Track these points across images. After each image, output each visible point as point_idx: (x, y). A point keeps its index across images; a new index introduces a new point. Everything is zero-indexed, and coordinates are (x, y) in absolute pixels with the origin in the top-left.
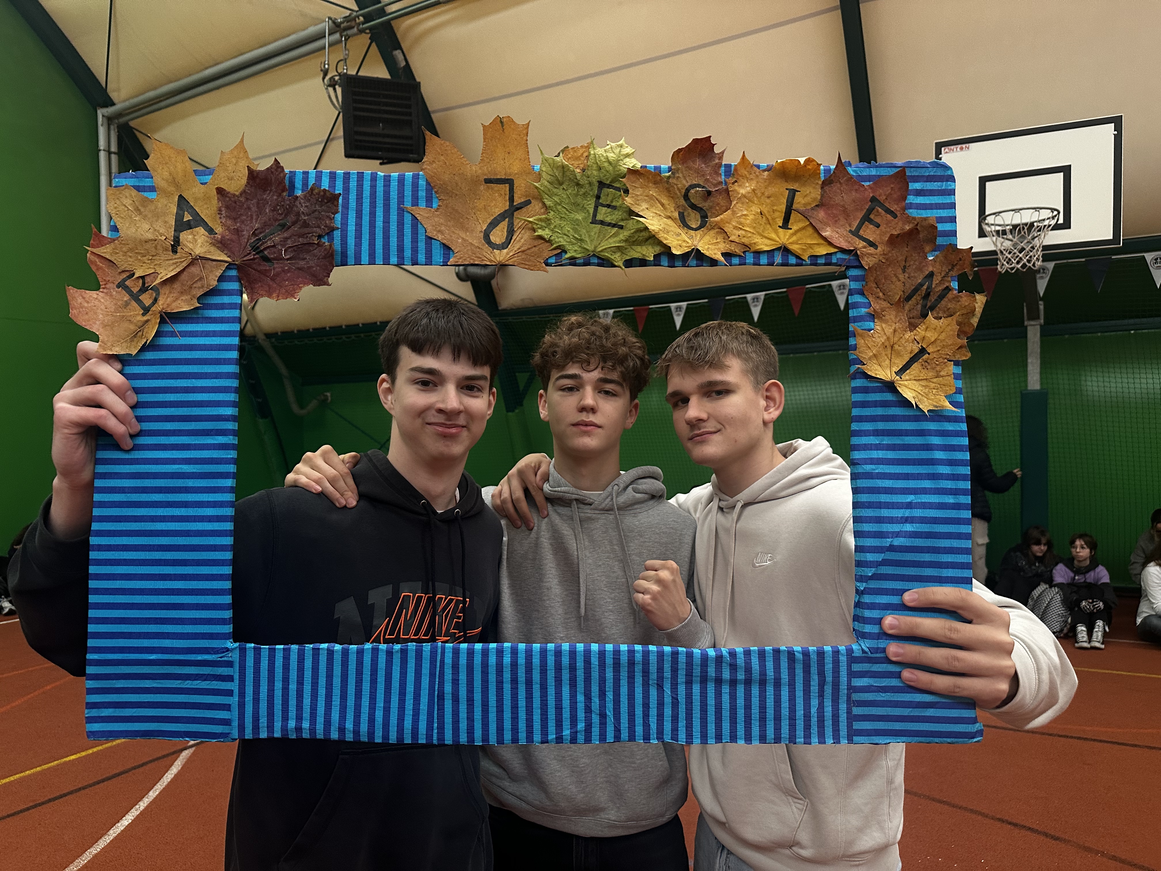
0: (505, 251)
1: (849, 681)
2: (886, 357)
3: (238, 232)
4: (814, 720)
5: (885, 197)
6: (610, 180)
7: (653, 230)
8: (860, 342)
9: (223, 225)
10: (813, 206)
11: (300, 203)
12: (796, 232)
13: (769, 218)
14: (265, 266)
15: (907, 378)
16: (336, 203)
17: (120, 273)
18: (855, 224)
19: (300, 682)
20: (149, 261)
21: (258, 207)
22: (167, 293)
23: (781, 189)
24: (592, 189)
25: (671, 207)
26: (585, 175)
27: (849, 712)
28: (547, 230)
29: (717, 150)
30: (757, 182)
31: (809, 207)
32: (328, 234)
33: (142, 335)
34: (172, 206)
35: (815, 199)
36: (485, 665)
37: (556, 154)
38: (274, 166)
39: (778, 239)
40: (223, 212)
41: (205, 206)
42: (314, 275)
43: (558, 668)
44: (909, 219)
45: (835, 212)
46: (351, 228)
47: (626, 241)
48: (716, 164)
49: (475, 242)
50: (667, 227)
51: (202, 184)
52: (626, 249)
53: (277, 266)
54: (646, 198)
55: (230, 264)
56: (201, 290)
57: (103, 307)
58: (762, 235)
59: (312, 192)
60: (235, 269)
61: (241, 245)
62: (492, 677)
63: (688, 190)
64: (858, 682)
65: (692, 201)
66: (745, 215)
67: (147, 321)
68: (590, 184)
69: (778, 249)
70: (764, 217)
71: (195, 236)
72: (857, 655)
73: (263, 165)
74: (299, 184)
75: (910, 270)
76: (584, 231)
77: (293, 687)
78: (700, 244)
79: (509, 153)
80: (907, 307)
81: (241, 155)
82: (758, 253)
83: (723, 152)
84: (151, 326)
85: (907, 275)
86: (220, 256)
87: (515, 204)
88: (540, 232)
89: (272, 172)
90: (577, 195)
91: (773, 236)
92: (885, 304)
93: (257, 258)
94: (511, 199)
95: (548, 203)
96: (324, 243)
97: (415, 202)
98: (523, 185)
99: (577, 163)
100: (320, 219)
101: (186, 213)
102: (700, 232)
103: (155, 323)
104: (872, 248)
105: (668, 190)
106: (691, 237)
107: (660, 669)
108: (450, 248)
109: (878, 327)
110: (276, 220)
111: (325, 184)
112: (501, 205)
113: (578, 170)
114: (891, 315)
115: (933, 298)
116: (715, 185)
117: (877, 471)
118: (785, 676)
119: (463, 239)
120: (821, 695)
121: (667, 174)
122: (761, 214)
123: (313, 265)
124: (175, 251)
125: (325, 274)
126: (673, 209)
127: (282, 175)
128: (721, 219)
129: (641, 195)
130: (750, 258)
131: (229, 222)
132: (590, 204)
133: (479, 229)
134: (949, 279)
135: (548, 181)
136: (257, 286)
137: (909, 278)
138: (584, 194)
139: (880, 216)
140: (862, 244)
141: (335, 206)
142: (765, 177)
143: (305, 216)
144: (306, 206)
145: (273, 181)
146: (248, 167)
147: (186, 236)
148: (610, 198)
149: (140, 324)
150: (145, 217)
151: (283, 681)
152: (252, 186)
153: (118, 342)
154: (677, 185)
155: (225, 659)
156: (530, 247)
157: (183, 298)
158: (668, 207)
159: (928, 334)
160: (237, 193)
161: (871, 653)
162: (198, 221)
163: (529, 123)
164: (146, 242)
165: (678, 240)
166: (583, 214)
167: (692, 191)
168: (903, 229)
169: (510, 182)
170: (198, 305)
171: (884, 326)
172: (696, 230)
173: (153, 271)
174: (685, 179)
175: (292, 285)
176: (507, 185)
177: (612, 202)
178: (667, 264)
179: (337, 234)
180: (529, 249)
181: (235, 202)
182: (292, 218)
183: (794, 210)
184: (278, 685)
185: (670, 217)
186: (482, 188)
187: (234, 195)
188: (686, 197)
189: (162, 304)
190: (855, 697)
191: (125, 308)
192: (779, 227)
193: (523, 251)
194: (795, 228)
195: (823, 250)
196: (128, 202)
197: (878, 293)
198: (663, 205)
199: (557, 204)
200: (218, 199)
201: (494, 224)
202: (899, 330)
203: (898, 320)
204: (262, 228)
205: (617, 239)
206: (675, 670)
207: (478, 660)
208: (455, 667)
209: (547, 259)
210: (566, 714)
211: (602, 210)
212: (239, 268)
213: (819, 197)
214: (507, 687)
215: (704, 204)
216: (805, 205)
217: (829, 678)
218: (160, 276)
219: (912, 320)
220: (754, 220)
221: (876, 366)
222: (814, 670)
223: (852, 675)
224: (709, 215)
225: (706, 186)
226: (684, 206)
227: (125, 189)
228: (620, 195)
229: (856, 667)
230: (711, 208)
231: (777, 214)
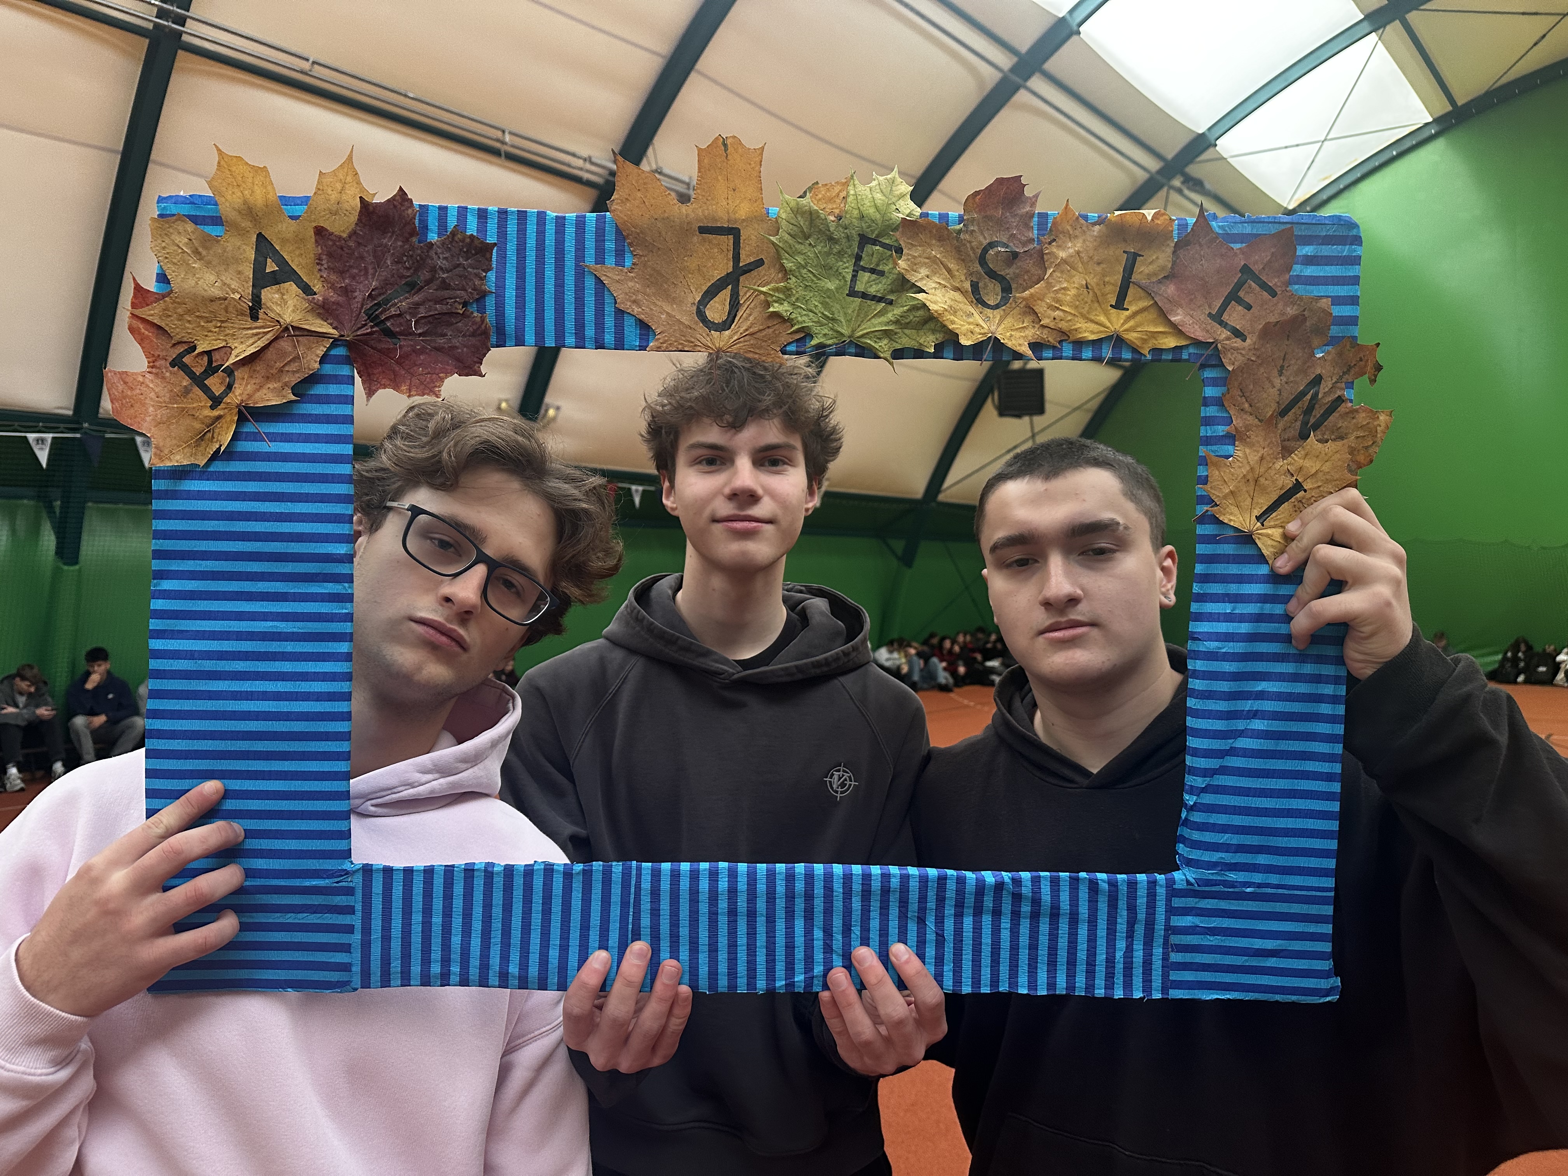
0: (727, 333)
1: (1168, 920)
2: (1247, 496)
3: (346, 291)
4: (1119, 967)
5: (1261, 267)
6: (876, 232)
7: (936, 311)
8: (1214, 474)
9: (325, 281)
10: (1160, 277)
11: (436, 254)
12: (1135, 314)
13: (1099, 293)
14: (387, 343)
15: (1272, 523)
16: (488, 255)
17: (174, 345)
18: (1218, 304)
19: (447, 914)
20: (217, 330)
21: (375, 257)
22: (246, 377)
23: (1117, 254)
24: (850, 246)
25: (960, 274)
26: (841, 226)
27: (1165, 958)
28: (786, 304)
29: (1028, 192)
30: (1084, 241)
31: (1154, 279)
32: (477, 300)
33: (213, 437)
34: (248, 249)
35: (1163, 268)
36: (694, 892)
37: (801, 193)
38: (398, 198)
39: (1108, 324)
40: (324, 262)
41: (297, 253)
42: (458, 360)
43: (790, 896)
44: (1293, 299)
45: (1190, 287)
46: (510, 293)
47: (897, 322)
48: (1027, 213)
49: (685, 320)
50: (955, 306)
51: (291, 217)
52: (896, 333)
53: (405, 342)
54: (927, 261)
55: (336, 340)
56: (298, 375)
57: (152, 395)
58: (1087, 318)
59: (453, 239)
60: (344, 346)
61: (352, 311)
62: (704, 908)
63: (985, 250)
64: (1179, 921)
65: (990, 265)
66: (1064, 289)
67: (219, 418)
68: (848, 238)
69: (1109, 338)
70: (1091, 293)
71: (283, 294)
72: (1180, 887)
73: (381, 195)
74: (433, 224)
75: (1289, 372)
76: (838, 307)
77: (437, 920)
78: (1000, 329)
79: (734, 190)
80: (1281, 425)
81: (349, 179)
82: (1079, 344)
83: (1036, 196)
84: (225, 426)
85: (1284, 379)
86: (321, 326)
87: (741, 265)
88: (775, 308)
89: (395, 206)
90: (828, 254)
91: (1102, 319)
92: (1251, 420)
93: (376, 331)
94: (736, 258)
95: (788, 265)
96: (472, 313)
97: (600, 258)
98: (753, 237)
99: (830, 206)
100: (466, 277)
101: (269, 260)
102: (998, 313)
103: (232, 421)
104: (1238, 340)
105: (958, 250)
106: (987, 319)
107: (923, 899)
108: (649, 327)
109: (1239, 453)
110: (402, 277)
111: (472, 228)
112: (722, 267)
113: (832, 218)
114: (1257, 436)
115: (1317, 413)
116: (1024, 244)
117: (1224, 650)
118: (1084, 910)
119: (668, 313)
120: (1130, 936)
121: (958, 227)
122: (1087, 288)
123: (458, 344)
124: (255, 317)
125: (476, 359)
126: (963, 278)
127: (410, 211)
128: (1031, 294)
129: (920, 256)
130: (1068, 350)
131: (333, 277)
132: (847, 268)
133: (691, 300)
134: (1343, 385)
135: (789, 234)
136: (375, 371)
137: (1286, 383)
138: (839, 252)
139: (1252, 293)
140: (1226, 333)
141: (487, 259)
142: (1095, 233)
143: (444, 273)
144: (445, 258)
145: (396, 219)
146: (361, 197)
147: (269, 295)
148: (875, 260)
149: (208, 421)
150: (208, 264)
151: (423, 913)
152: (365, 225)
153: (178, 446)
154: (970, 242)
155: (343, 884)
156: (761, 327)
157: (269, 385)
158: (957, 273)
159: (1307, 463)
160: (345, 235)
161: (1199, 886)
162: (287, 273)
163: (763, 148)
164: (212, 301)
165: (969, 323)
166: (837, 282)
167: (991, 252)
168: (1283, 314)
169: (734, 232)
170: (293, 398)
171: (1248, 451)
172: (996, 307)
173: (224, 344)
174: (982, 234)
175: (429, 373)
176: (731, 237)
177: (878, 265)
178: (952, 356)
179: (490, 301)
180: (760, 331)
181: (342, 248)
182: (424, 275)
183: (1133, 283)
184: (417, 918)
185: (959, 290)
186: (695, 239)
187: (340, 237)
188: (982, 260)
189: (237, 396)
190: (1175, 939)
191: (185, 397)
192: (1111, 306)
193: (751, 334)
194: (1133, 308)
195: (1171, 342)
196: (182, 240)
197: (1243, 403)
198: (949, 271)
199: (800, 266)
200: (316, 241)
201: (710, 294)
202: (1268, 458)
203: (1267, 443)
204: (382, 288)
205: (883, 319)
206: (941, 900)
207: (685, 884)
208: (655, 893)
209: (785, 346)
210: (799, 954)
211: (865, 276)
212: (349, 345)
213: (1170, 265)
214: (723, 920)
215: (1007, 271)
216: (1149, 276)
217: (1142, 915)
218: (234, 353)
219: (1286, 443)
220: (1077, 296)
221: (1232, 507)
222: (1122, 904)
223: (1171, 911)
224: (1014, 286)
225: (1011, 244)
226: (980, 273)
227: (177, 220)
228: (891, 256)
229: (1177, 902)
230: (1017, 276)
231: (1109, 288)
